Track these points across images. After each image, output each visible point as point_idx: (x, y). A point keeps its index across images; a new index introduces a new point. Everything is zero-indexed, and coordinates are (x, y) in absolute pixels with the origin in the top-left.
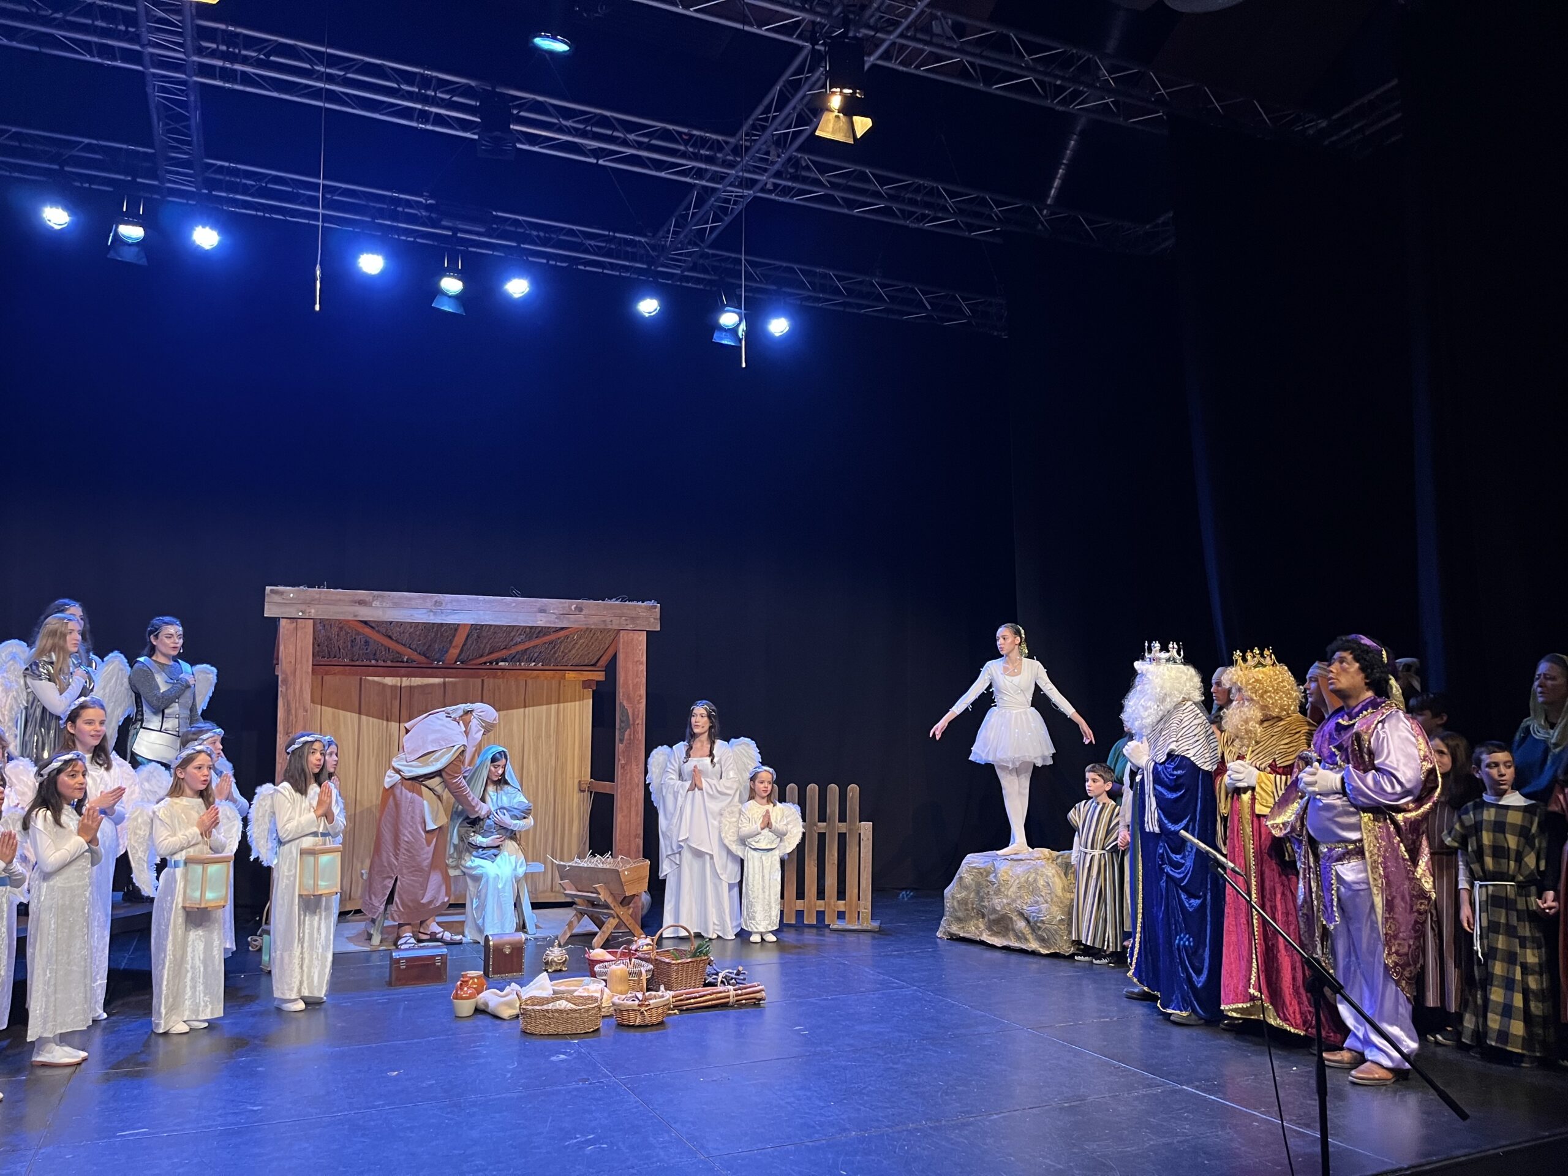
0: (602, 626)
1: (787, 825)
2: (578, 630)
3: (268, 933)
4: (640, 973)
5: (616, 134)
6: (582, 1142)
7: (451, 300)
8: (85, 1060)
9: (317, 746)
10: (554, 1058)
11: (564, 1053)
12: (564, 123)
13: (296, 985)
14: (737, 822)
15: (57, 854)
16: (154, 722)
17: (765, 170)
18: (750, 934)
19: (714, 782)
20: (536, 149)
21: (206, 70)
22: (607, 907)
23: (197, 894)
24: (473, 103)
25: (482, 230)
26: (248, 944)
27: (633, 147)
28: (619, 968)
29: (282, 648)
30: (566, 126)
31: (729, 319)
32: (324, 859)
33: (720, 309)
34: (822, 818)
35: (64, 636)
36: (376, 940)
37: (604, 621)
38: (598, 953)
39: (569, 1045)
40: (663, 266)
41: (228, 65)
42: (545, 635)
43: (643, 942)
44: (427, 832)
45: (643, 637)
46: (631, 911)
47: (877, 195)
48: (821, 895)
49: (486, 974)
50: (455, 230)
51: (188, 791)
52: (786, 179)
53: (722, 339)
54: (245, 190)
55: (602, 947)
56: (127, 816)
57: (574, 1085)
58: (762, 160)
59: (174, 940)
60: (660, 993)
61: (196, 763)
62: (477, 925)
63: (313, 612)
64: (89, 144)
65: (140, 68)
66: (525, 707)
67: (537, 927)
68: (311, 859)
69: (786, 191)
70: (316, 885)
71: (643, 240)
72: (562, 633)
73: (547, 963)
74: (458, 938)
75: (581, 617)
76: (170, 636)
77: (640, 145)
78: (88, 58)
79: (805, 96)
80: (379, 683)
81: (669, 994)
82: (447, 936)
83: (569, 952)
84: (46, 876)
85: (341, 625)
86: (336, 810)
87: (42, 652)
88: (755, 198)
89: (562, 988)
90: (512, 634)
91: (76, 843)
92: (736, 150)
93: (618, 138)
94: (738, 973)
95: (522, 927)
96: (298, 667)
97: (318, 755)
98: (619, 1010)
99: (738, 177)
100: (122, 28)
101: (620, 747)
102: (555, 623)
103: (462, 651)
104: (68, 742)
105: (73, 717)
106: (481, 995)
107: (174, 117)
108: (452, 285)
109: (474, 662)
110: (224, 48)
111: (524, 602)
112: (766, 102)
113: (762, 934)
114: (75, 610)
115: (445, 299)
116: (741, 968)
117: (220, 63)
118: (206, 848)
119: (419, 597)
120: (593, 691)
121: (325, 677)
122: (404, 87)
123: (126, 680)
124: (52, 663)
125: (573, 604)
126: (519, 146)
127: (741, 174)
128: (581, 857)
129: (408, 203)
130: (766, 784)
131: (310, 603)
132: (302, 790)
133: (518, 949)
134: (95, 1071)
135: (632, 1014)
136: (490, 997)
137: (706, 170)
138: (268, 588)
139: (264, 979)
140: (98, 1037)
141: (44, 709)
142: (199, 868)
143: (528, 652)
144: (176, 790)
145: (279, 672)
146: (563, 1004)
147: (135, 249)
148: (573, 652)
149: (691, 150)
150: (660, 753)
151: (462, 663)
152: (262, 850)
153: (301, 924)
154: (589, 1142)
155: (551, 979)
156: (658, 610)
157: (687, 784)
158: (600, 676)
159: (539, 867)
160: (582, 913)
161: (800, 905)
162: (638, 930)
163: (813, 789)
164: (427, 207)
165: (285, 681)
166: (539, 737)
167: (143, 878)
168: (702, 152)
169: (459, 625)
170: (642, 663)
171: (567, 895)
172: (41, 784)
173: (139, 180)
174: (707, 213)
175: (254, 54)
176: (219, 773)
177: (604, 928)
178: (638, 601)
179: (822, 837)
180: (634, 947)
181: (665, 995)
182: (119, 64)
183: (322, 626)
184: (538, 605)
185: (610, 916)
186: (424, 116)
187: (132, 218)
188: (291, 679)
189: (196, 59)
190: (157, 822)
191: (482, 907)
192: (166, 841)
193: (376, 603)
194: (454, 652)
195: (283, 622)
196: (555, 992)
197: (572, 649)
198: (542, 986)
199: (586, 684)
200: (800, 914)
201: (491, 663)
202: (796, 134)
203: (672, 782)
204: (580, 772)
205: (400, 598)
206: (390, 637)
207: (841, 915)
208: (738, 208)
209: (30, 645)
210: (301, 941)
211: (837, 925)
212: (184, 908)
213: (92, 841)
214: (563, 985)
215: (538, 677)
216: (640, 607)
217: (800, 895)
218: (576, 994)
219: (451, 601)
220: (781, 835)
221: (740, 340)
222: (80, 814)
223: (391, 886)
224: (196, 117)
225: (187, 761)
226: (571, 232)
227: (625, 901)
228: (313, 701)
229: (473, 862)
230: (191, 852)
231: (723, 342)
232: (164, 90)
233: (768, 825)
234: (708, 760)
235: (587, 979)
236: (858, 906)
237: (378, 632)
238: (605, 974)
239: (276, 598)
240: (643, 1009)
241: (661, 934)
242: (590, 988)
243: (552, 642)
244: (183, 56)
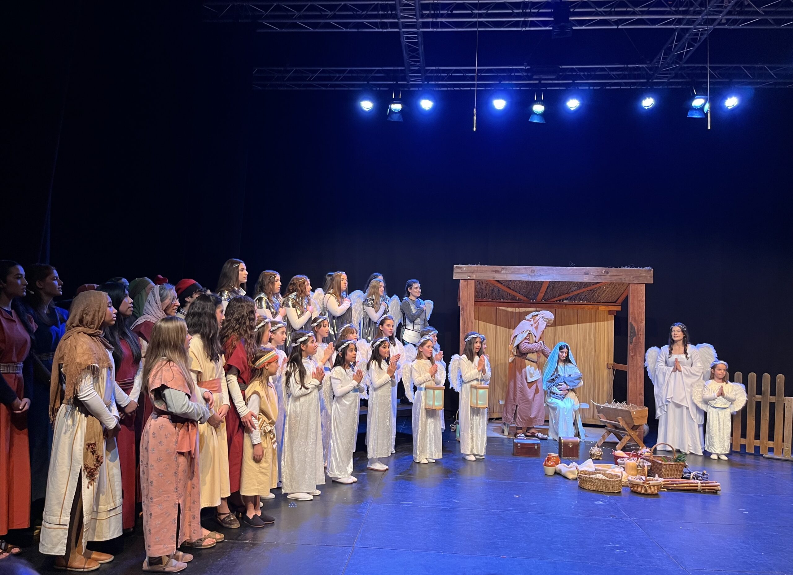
0: (620, 281)
1: (736, 395)
2: (605, 284)
3: (458, 423)
4: (644, 466)
5: (629, 9)
6: (613, 547)
7: (538, 116)
8: (387, 469)
9: (478, 340)
10: (596, 503)
11: (601, 501)
12: (599, 10)
13: (470, 448)
14: (702, 391)
15: (379, 381)
16: (410, 326)
17: (721, 12)
18: (711, 454)
19: (688, 368)
20: (584, 27)
21: (425, 25)
22: (624, 430)
23: (431, 403)
24: (550, 11)
25: (554, 77)
26: (450, 428)
27: (639, 15)
28: (631, 462)
29: (461, 294)
30: (600, 12)
31: (698, 102)
32: (481, 391)
33: (693, 98)
34: (759, 392)
35: (378, 288)
36: (506, 433)
37: (621, 279)
38: (619, 453)
39: (604, 497)
40: (657, 79)
41: (434, 20)
42: (588, 286)
43: (645, 451)
45: (643, 287)
46: (637, 433)
48: (757, 437)
49: (560, 456)
50: (540, 80)
51: (424, 357)
52: (734, 15)
53: (693, 115)
54: (443, 79)
55: (622, 450)
56: (402, 367)
57: (607, 518)
58: (718, 6)
59: (422, 422)
60: (655, 478)
61: (427, 345)
62: (555, 432)
63: (474, 277)
64: (378, 70)
65: (398, 30)
66: (578, 323)
67: (586, 436)
68: (475, 391)
69: (735, 22)
70: (477, 403)
71: (644, 66)
72: (599, 285)
73: (591, 455)
74: (545, 436)
75: (607, 276)
76: (417, 288)
77: (643, 13)
78: (377, 30)
80: (503, 310)
81: (661, 480)
82: (540, 435)
83: (603, 450)
84: (375, 389)
85: (487, 282)
86: (487, 368)
87: (370, 295)
88: (715, 30)
89: (599, 468)
90: (571, 286)
91: (386, 377)
93: (630, 11)
94: (703, 474)
95: (578, 435)
96: (468, 302)
97: (478, 344)
98: (632, 484)
99: (703, 19)
100: (390, 12)
101: (630, 346)
102: (593, 280)
103: (545, 295)
104: (379, 334)
105: (382, 323)
106: (558, 466)
107: (413, 51)
108: (538, 108)
109: (552, 300)
110: (432, 12)
111: (577, 269)
113: (718, 455)
114: (380, 277)
115: (536, 116)
116: (705, 472)
117: (431, 20)
118: (433, 383)
119: (524, 268)
120: (615, 316)
121: (480, 307)
122: (516, 11)
123: (399, 307)
124: (373, 300)
125: (603, 270)
126: (574, 28)
127: (706, 17)
128: (609, 402)
129: (517, 71)
130: (722, 371)
131: (473, 272)
132: (471, 359)
133: (576, 446)
134: (391, 475)
135: (639, 487)
136: (562, 467)
137: (683, 19)
139: (457, 444)
140: (392, 461)
141: (370, 319)
142: (431, 391)
143: (579, 295)
144: (419, 356)
145: (460, 305)
146: (600, 476)
147: (398, 115)
148: (603, 295)
149: (674, 9)
150: (653, 351)
151: (545, 301)
152: (455, 385)
153: (472, 420)
154: (618, 548)
155: (594, 463)
156: (652, 272)
157: (672, 369)
158: (619, 308)
159: (586, 406)
160: (610, 432)
161: (743, 441)
162: (642, 443)
163: (753, 376)
164: (526, 71)
165: (463, 309)
166: (585, 339)
167: (409, 394)
168: (680, 9)
169: (543, 281)
170: (643, 301)
171: (601, 421)
172: (373, 351)
173: (399, 83)
174: (684, 43)
175: (446, 12)
176: (436, 350)
177: (622, 440)
178: (640, 267)
179: (758, 404)
180: (640, 452)
181: (658, 480)
182: (389, 30)
183: (478, 283)
184: (584, 271)
185: (625, 434)
186: (525, 24)
187: (396, 101)
188: (465, 308)
189: (421, 20)
190: (413, 371)
191: (557, 423)
192: (418, 379)
194: (541, 295)
195: (461, 281)
196: (596, 470)
197: (603, 293)
198: (589, 466)
199: (610, 312)
200: (743, 447)
201: (560, 301)
203: (662, 367)
204: (608, 358)
205: (514, 269)
206: (510, 288)
207: (771, 450)
208: (704, 37)
209: (364, 292)
210: (472, 429)
211: (769, 455)
212: (426, 409)
213: (392, 377)
214: (601, 467)
215: (584, 308)
216: (642, 271)
217: (744, 435)
218: (607, 472)
219: (539, 270)
220: (732, 401)
221: (706, 114)
222: (389, 364)
223: (515, 409)
224: (421, 48)
225: (423, 344)
226: (603, 69)
227: (634, 428)
228: (475, 319)
229: (552, 400)
230: (428, 384)
231: (694, 117)
232: (408, 38)
233: (721, 394)
234: (684, 356)
235: (614, 466)
236: (782, 445)
237: (504, 285)
238: (624, 464)
239: (458, 270)
240: (645, 485)
241: (656, 448)
242: (615, 470)
243: (591, 290)
244: (415, 20)
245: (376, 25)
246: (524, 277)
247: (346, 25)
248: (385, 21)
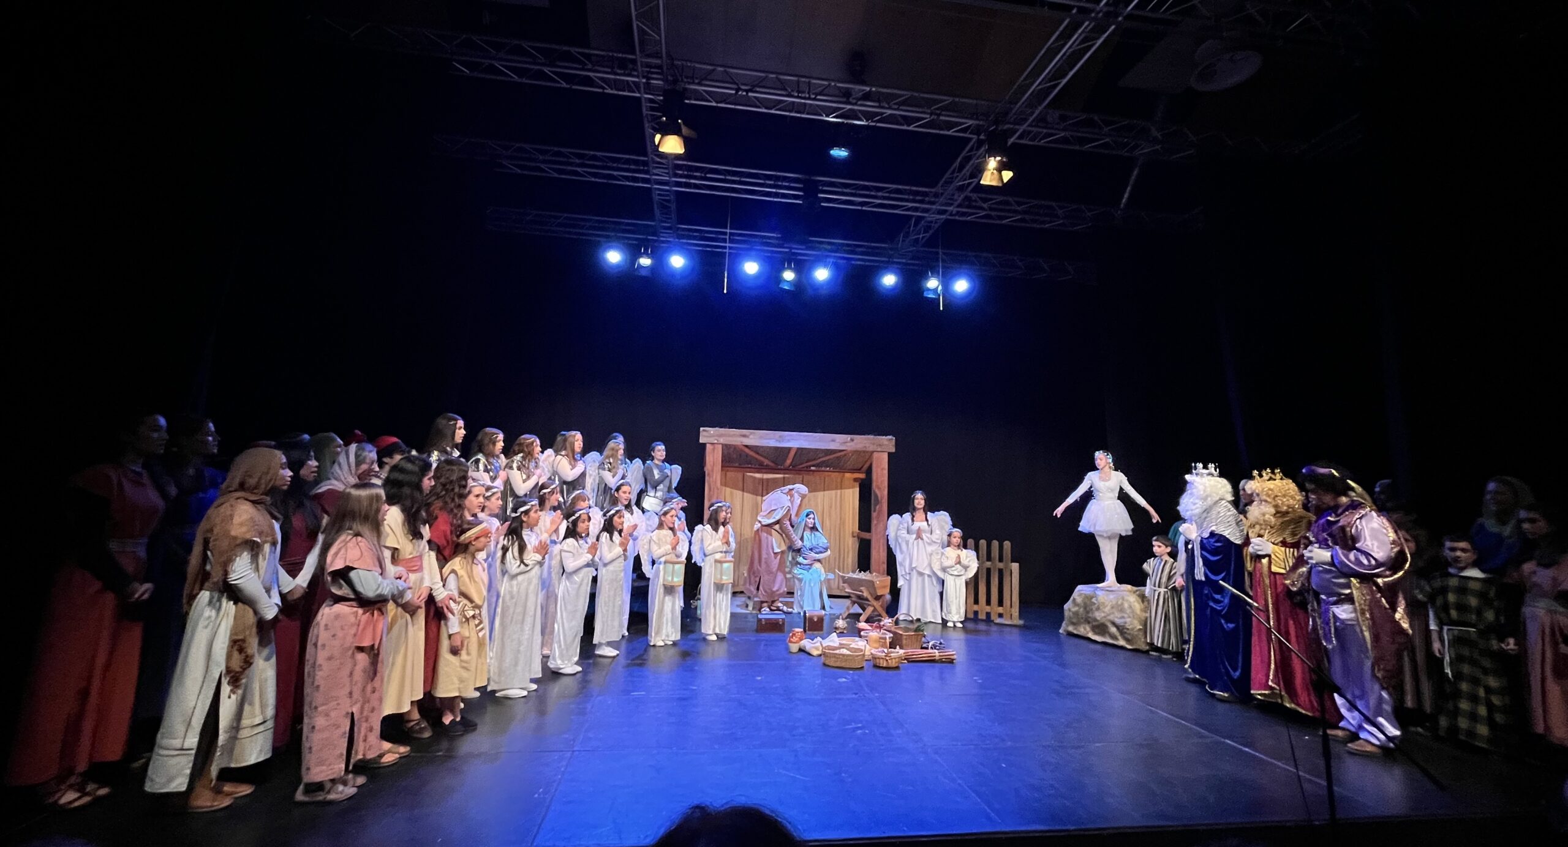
0: (864, 449)
1: (969, 562)
2: (851, 451)
3: (699, 599)
4: (885, 639)
5: (871, 193)
6: (855, 729)
7: (789, 283)
8: (618, 655)
9: (724, 508)
10: (840, 680)
11: (845, 678)
12: (845, 191)
13: (712, 627)
14: (941, 559)
15: (611, 554)
16: (652, 493)
17: (952, 204)
18: (947, 622)
19: (929, 536)
20: (831, 205)
21: (679, 184)
22: (867, 600)
23: (670, 579)
24: (800, 186)
25: (804, 248)
26: (691, 604)
27: (881, 199)
28: (874, 634)
29: (707, 459)
31: (932, 284)
32: (725, 565)
33: (927, 279)
34: (989, 558)
35: (617, 451)
36: (750, 608)
37: (865, 447)
38: (862, 625)
39: (849, 674)
40: (897, 259)
42: (834, 454)
43: (887, 621)
44: (775, 553)
45: (886, 456)
46: (880, 603)
47: (1015, 212)
48: (988, 602)
49: (805, 631)
50: (791, 248)
51: (665, 526)
52: (963, 208)
53: (928, 295)
54: (695, 238)
55: (865, 622)
56: (640, 538)
57: (850, 696)
58: (949, 199)
59: (659, 599)
60: (896, 650)
61: (671, 514)
62: (800, 605)
63: (722, 440)
64: (627, 223)
65: (649, 186)
66: (824, 490)
67: (831, 608)
68: (719, 565)
69: (964, 214)
70: (721, 579)
71: (886, 246)
72: (845, 452)
73: (836, 628)
74: (790, 610)
75: (852, 444)
77: (884, 198)
78: (628, 183)
79: (973, 164)
80: (751, 476)
81: (902, 652)
82: (785, 609)
83: (847, 623)
84: (605, 565)
85: (735, 447)
86: (731, 540)
87: (608, 457)
88: (947, 220)
89: (844, 642)
90: (818, 453)
91: (619, 550)
92: (936, 195)
93: (872, 195)
94: (941, 644)
95: (823, 608)
96: (715, 468)
97: (724, 513)
98: (875, 658)
99: (937, 209)
100: (642, 168)
101: (874, 515)
102: (839, 447)
103: (792, 461)
104: (615, 502)
105: (618, 489)
106: (802, 642)
107: (664, 207)
108: (789, 276)
109: (798, 467)
110: (686, 173)
111: (824, 437)
112: (952, 168)
113: (954, 622)
114: (621, 439)
115: (786, 283)
116: (942, 641)
117: (684, 180)
118: (674, 556)
119: (772, 434)
120: (860, 484)
121: (727, 473)
122: (767, 182)
123: (641, 472)
124: (610, 463)
125: (848, 437)
126: (822, 204)
127: (938, 207)
128: (854, 572)
129: (769, 238)
130: (957, 539)
131: (721, 436)
132: (716, 529)
133: (821, 620)
134: (622, 661)
135: (881, 660)
136: (806, 643)
137: (919, 207)
138: (701, 429)
139: (698, 623)
140: (624, 644)
141: (606, 484)
142: (671, 566)
143: (825, 463)
144: (661, 526)
145: (706, 469)
146: (845, 651)
147: (647, 270)
148: (849, 463)
149: (911, 197)
150: (895, 518)
151: (793, 468)
152: (697, 558)
153: (715, 596)
154: (859, 728)
155: (839, 637)
156: (894, 441)
157: (914, 537)
158: (862, 476)
159: (831, 576)
160: (854, 603)
161: (976, 608)
162: (884, 614)
163: (983, 543)
164: (777, 238)
165: (708, 474)
166: (831, 507)
167: (646, 568)
168: (917, 198)
169: (791, 448)
170: (885, 470)
171: (846, 592)
172: (605, 521)
173: (649, 238)
174: (920, 230)
175: (698, 174)
176: (680, 519)
177: (866, 611)
178: (883, 436)
179: (989, 570)
180: (882, 623)
181: (899, 652)
182: (641, 185)
183: (726, 447)
184: (831, 438)
185: (869, 605)
186: (776, 195)
187: (646, 255)
188: (711, 473)
189: (673, 179)
190: (652, 543)
191: (802, 595)
192: (657, 552)
193: (751, 436)
194: (788, 462)
195: (708, 445)
196: (840, 644)
198: (833, 640)
199: (855, 480)
200: (976, 613)
201: (807, 468)
202: (969, 184)
203: (903, 535)
204: (853, 525)
205: (763, 434)
206: (758, 454)
207: (1000, 615)
208: (936, 226)
209: (601, 454)
210: (715, 606)
211: (999, 621)
212: (664, 585)
213: (625, 550)
214: (845, 640)
215: (830, 476)
216: (885, 440)
217: (976, 602)
218: (851, 646)
219: (788, 436)
220: (966, 568)
221: (939, 296)
222: (621, 536)
223: (758, 581)
224: (673, 206)
225: (665, 514)
227: (878, 598)
228: (721, 484)
229: (797, 571)
230: (668, 557)
231: (928, 297)
232: (659, 195)
233: (958, 561)
234: (925, 524)
235: (857, 639)
236: (1010, 611)
237: (752, 451)
238: (866, 637)
239: (705, 433)
240: (887, 658)
241: (897, 618)
242: (859, 643)
243: (837, 457)
244: (668, 178)
245: (627, 178)
246: (773, 443)
247: (595, 175)
248: (637, 175)
